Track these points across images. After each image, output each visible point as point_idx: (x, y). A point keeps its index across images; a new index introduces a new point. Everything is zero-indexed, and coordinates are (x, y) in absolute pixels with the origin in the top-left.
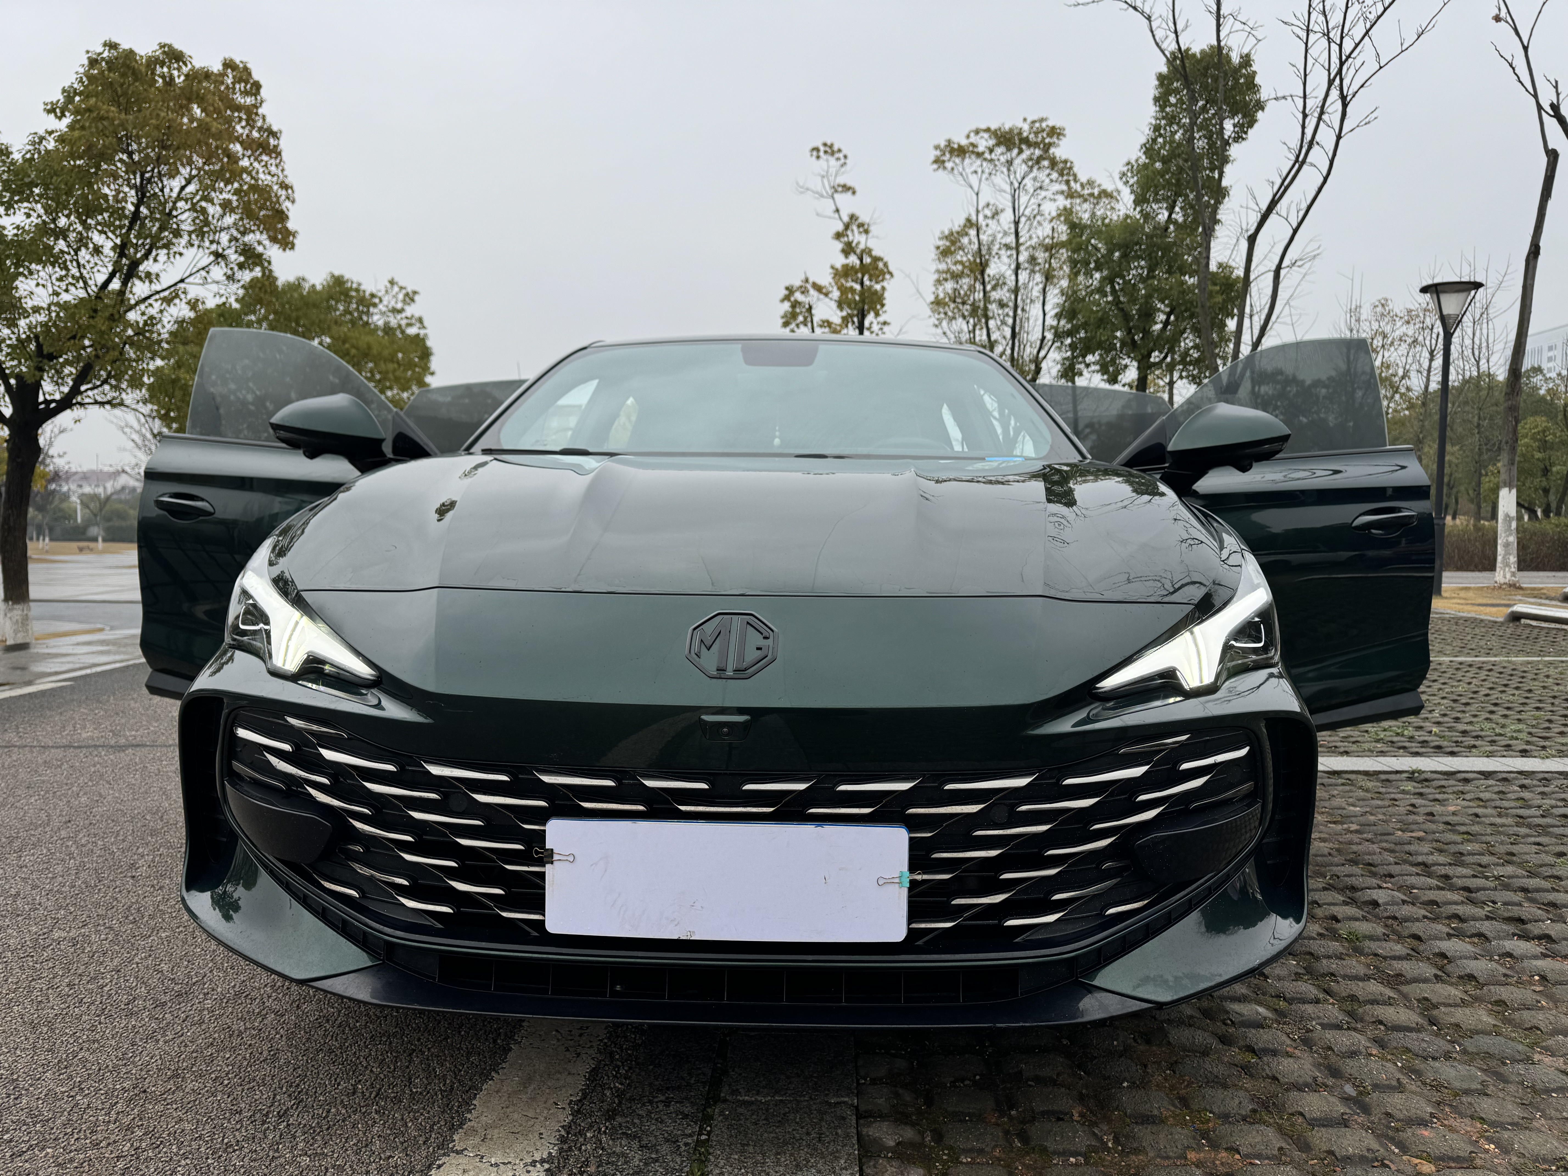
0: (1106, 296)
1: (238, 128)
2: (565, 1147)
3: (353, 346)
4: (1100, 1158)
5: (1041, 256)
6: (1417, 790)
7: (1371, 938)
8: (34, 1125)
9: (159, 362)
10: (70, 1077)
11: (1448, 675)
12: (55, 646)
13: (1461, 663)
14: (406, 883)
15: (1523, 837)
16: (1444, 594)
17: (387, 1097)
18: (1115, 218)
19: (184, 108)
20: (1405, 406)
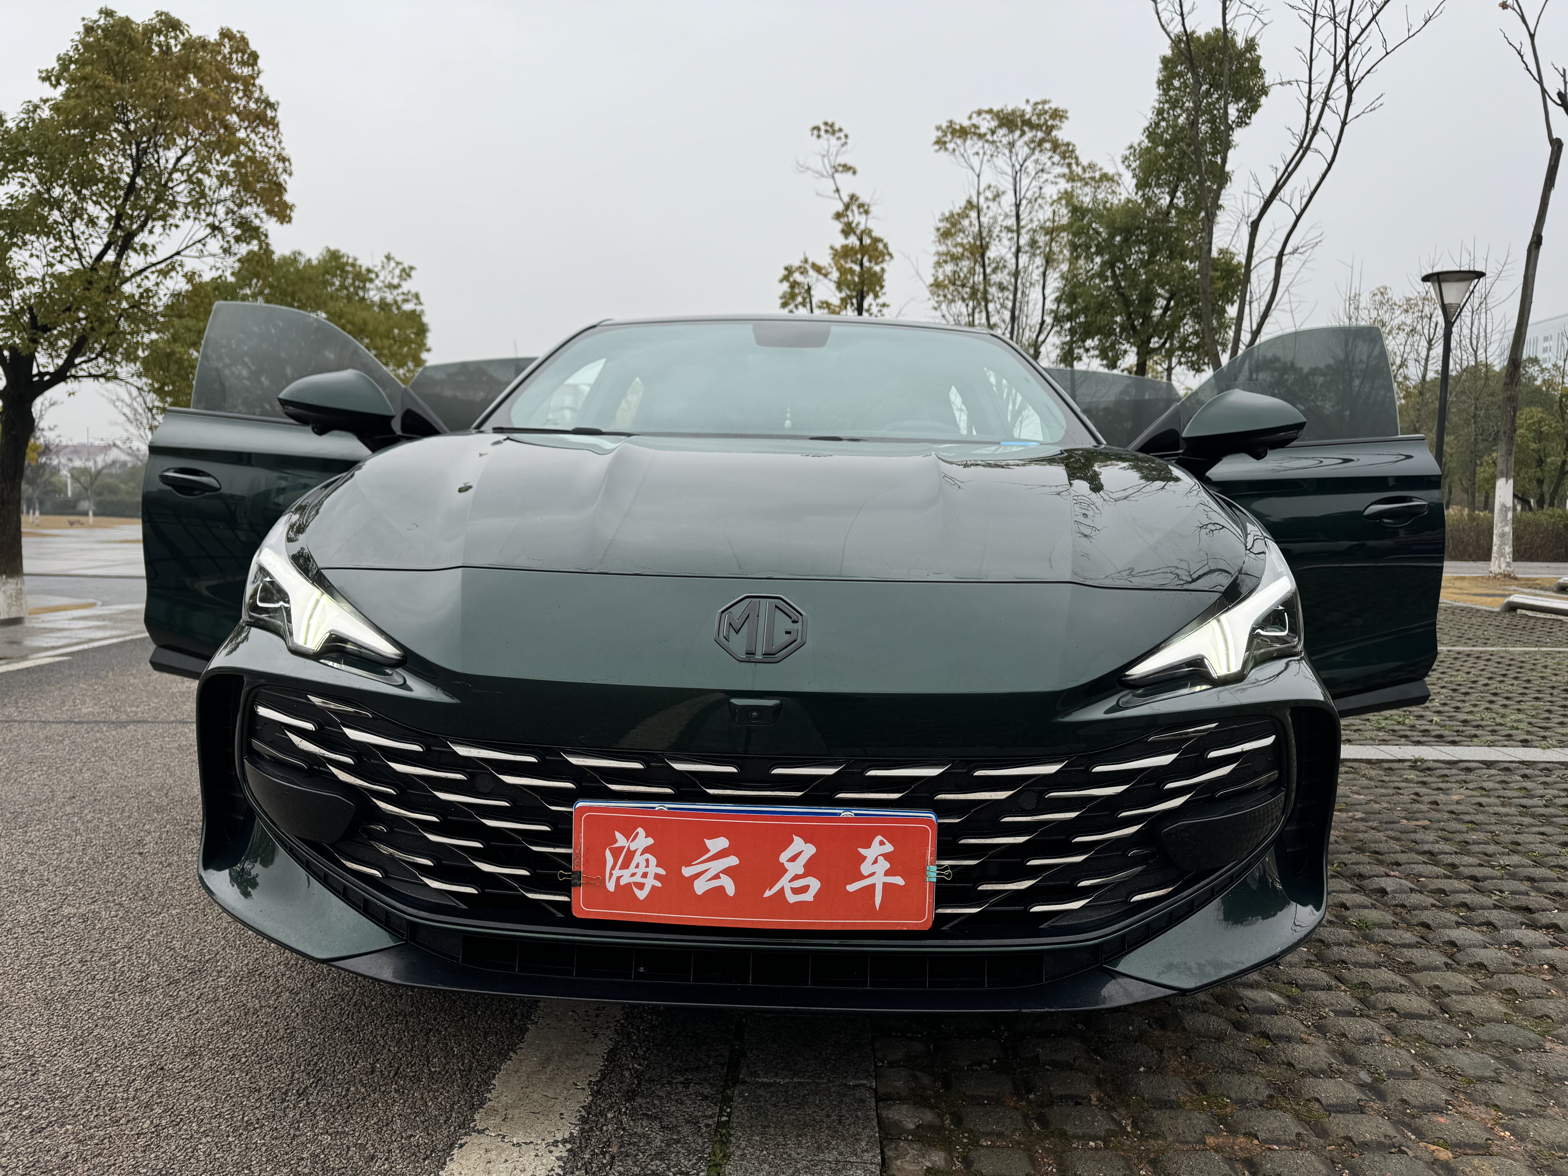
0: (1107, 280)
1: (235, 98)
2: (587, 1127)
3: (349, 322)
4: (1119, 1142)
5: (1042, 239)
6: (1420, 779)
7: (1381, 926)
8: (53, 1101)
9: (154, 336)
10: (86, 1054)
11: (1446, 665)
12: (50, 621)
13: (1459, 653)
14: (429, 863)
15: (1527, 827)
16: (1445, 584)
17: (406, 1076)
18: (1116, 202)
19: (181, 78)
20: (1402, 395)
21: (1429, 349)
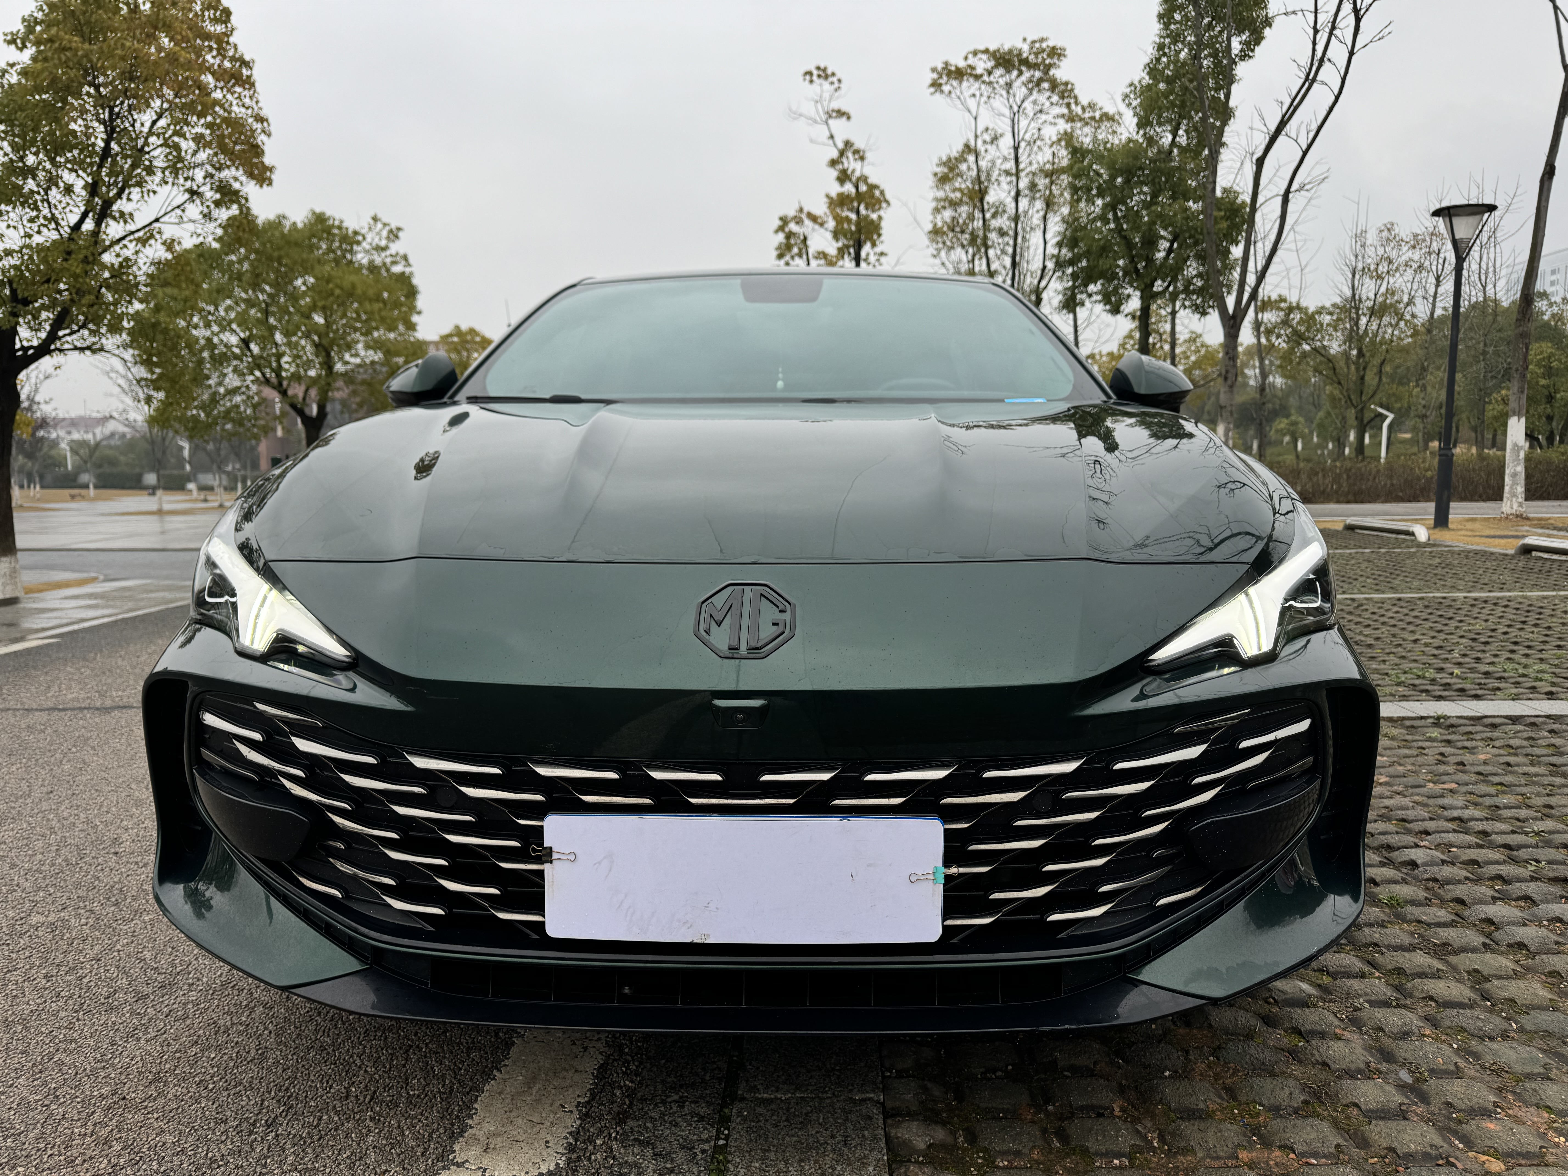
0: (1109, 223)
1: (209, 57)
2: (574, 1156)
3: (337, 286)
4: (1146, 1159)
5: (1042, 182)
6: (1445, 737)
7: (1414, 903)
9: (137, 306)
10: (45, 1083)
11: (1463, 612)
12: (43, 600)
13: (1476, 599)
14: (392, 882)
15: (1559, 788)
16: (1450, 526)
17: (383, 1101)
18: (1117, 142)
19: (152, 38)
20: (1409, 333)
21: (1437, 285)
